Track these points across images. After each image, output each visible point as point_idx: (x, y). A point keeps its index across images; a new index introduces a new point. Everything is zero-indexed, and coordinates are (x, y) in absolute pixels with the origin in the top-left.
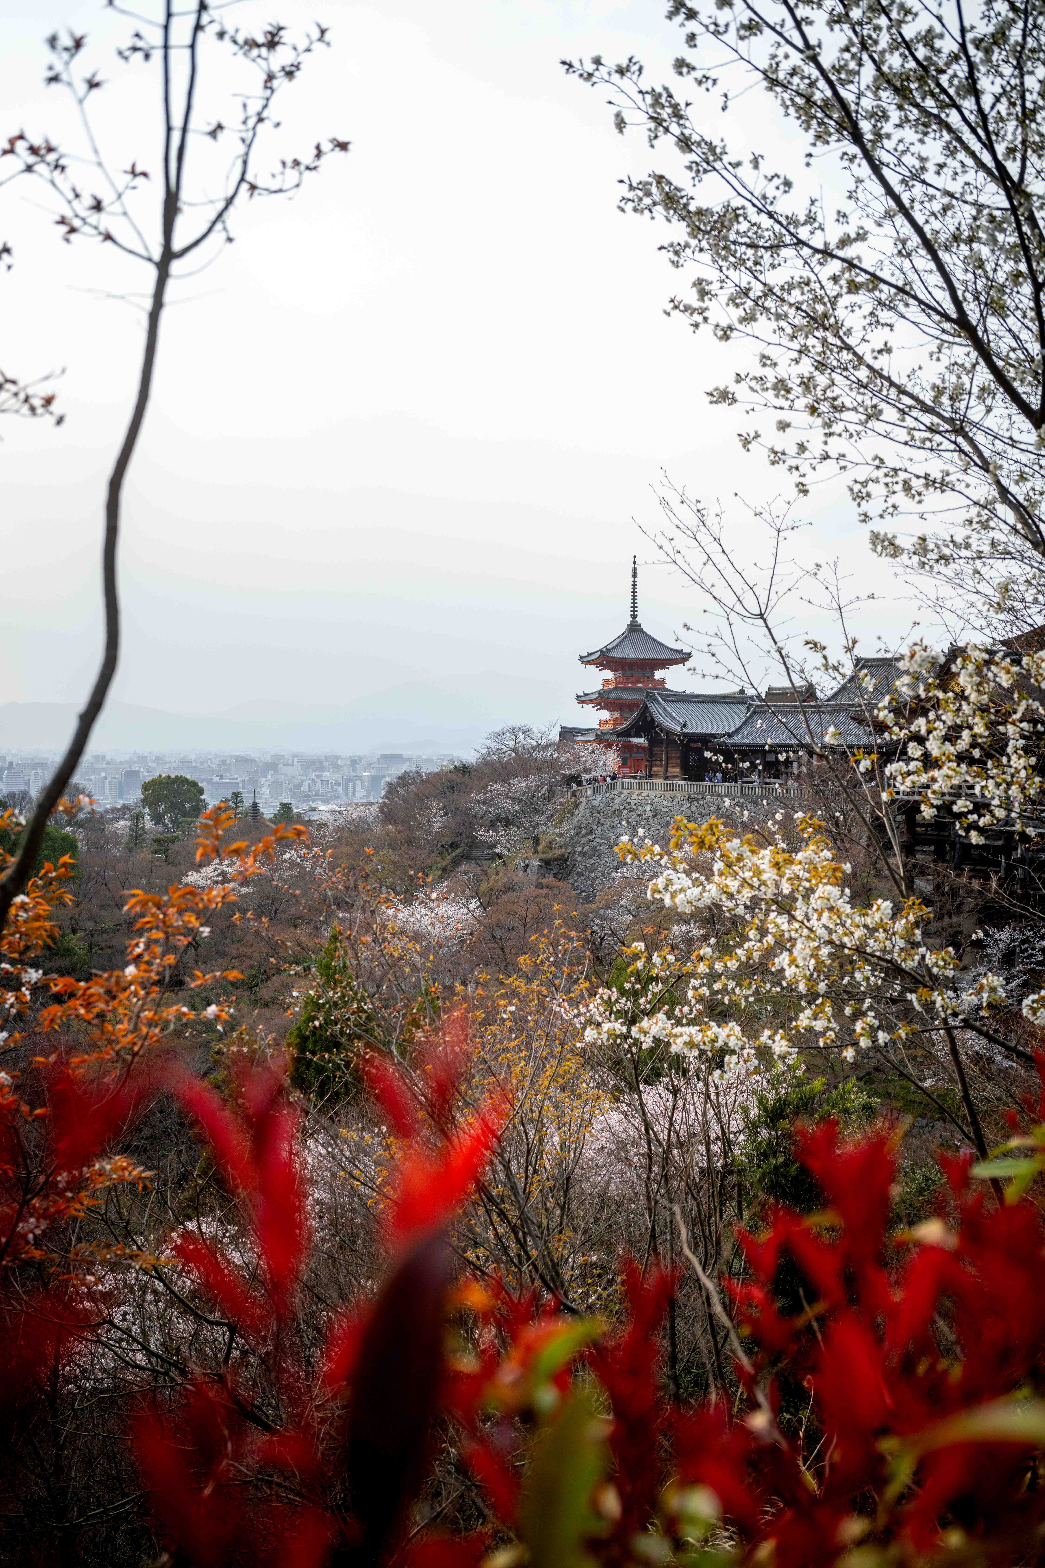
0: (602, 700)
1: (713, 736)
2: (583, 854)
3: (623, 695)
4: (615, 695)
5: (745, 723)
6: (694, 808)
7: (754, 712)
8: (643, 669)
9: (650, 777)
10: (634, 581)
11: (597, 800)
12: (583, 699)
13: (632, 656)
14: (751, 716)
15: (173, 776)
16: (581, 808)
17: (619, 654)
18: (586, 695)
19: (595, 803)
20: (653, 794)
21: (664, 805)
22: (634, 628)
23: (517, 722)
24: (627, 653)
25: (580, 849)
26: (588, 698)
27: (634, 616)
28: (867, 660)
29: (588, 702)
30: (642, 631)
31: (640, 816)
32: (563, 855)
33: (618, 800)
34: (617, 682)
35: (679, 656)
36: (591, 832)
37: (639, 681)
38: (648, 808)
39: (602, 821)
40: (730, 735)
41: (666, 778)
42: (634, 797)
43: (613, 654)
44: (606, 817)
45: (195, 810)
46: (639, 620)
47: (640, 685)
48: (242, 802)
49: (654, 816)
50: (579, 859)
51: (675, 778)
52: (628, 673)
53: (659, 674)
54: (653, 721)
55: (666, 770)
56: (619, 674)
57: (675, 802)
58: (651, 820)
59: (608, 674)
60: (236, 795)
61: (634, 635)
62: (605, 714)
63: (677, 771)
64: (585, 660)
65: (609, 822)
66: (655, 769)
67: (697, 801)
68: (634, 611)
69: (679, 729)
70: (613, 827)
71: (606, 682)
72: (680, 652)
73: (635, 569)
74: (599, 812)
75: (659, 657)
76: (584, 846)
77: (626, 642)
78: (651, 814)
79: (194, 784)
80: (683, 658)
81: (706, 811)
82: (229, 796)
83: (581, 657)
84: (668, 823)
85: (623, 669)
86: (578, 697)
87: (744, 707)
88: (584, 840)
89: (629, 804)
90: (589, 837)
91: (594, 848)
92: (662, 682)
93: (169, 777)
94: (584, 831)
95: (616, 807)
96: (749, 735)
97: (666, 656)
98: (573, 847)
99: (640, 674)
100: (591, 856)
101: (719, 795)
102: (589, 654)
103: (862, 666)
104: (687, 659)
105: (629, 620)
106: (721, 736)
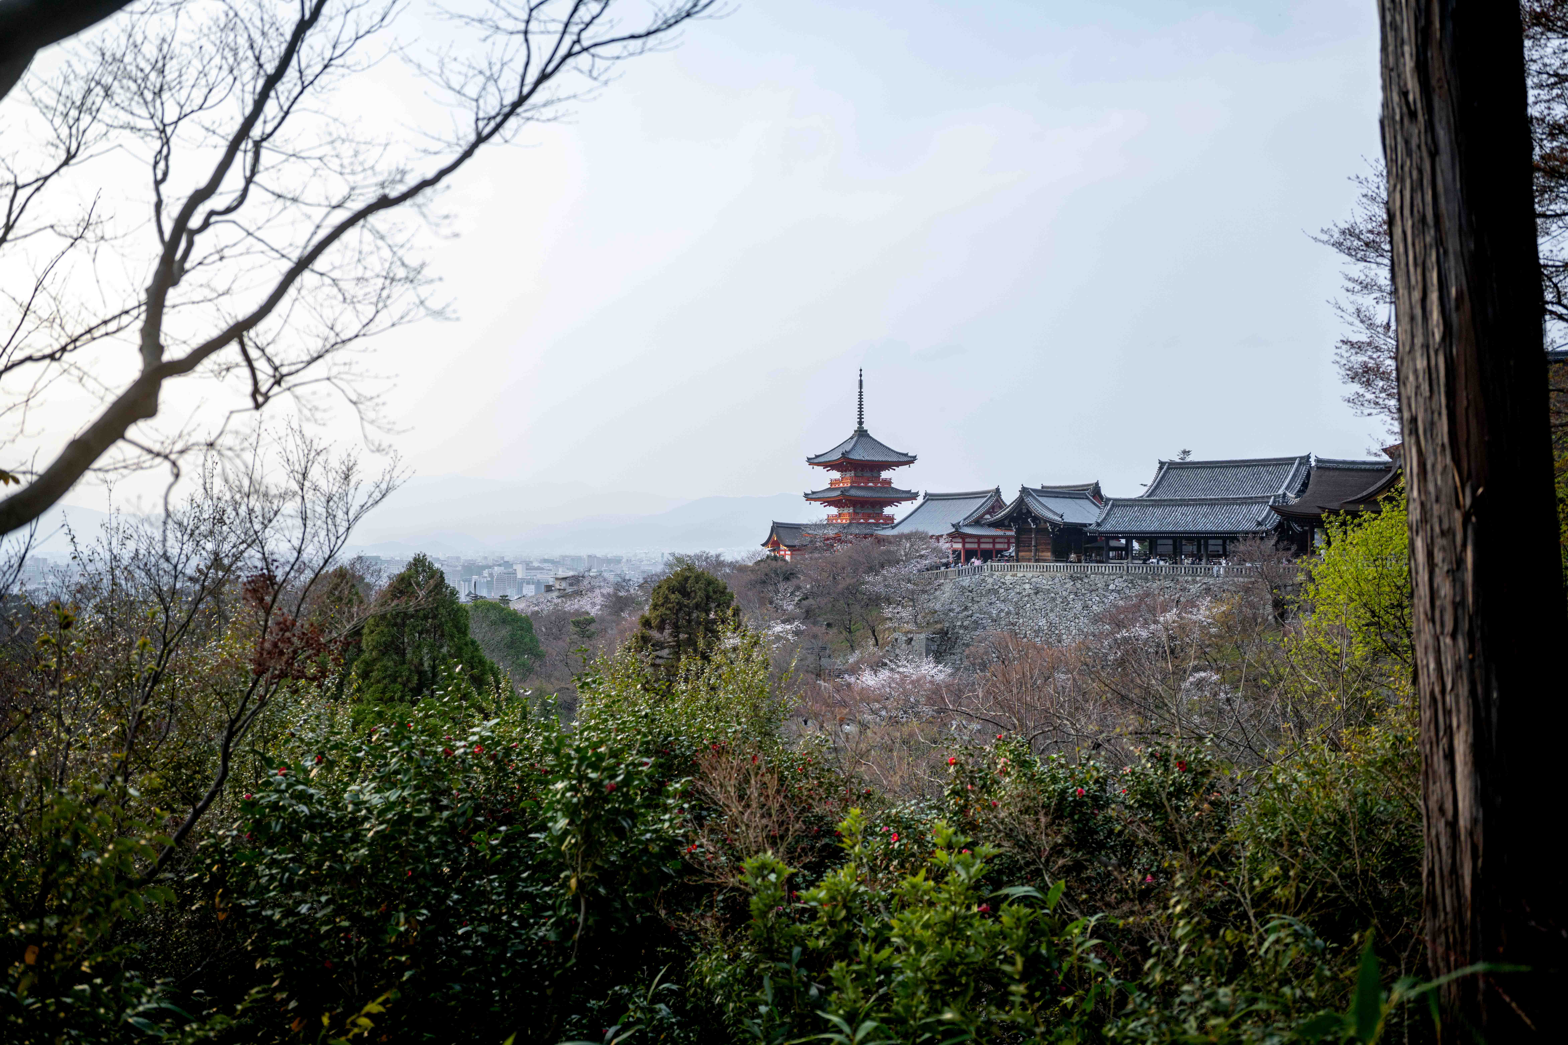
1: (1085, 525)
2: (963, 627)
3: (851, 493)
6: (1078, 586)
7: (1113, 505)
8: (872, 470)
9: (1021, 561)
10: (861, 392)
11: (966, 581)
12: (810, 497)
13: (862, 458)
14: (1111, 509)
17: (856, 456)
18: (813, 493)
20: (1030, 575)
21: (1044, 583)
22: (861, 433)
24: (859, 455)
25: (959, 623)
26: (817, 495)
27: (861, 423)
28: (1172, 463)
29: (815, 500)
30: (868, 436)
31: (1019, 593)
32: (942, 629)
33: (990, 580)
34: (845, 482)
35: (906, 459)
36: (966, 608)
37: (869, 481)
38: (1027, 586)
39: (977, 599)
40: (1098, 525)
41: (1038, 561)
42: (1008, 577)
43: (851, 456)
44: (981, 595)
46: (865, 426)
47: (871, 484)
49: (1036, 593)
50: (961, 632)
51: (1045, 561)
52: (860, 474)
53: (885, 475)
54: (1029, 512)
55: (1035, 555)
56: (849, 474)
57: (1057, 580)
59: (837, 475)
61: (863, 439)
62: (835, 510)
63: (1048, 555)
64: (811, 461)
65: (985, 600)
67: (1081, 579)
68: (861, 418)
69: (1059, 519)
70: (991, 604)
71: (835, 482)
72: (906, 455)
73: (861, 381)
74: (971, 592)
75: (886, 459)
76: (962, 621)
77: (858, 446)
78: (1031, 591)
80: (909, 460)
81: (1093, 588)
83: (809, 459)
88: (961, 615)
89: (1003, 583)
90: (965, 613)
91: (975, 622)
92: (888, 482)
94: (958, 608)
95: (989, 586)
97: (895, 459)
98: (951, 621)
99: (868, 474)
100: (975, 629)
101: (1103, 574)
102: (817, 457)
103: (1168, 469)
104: (912, 462)
105: (856, 426)
106: (1090, 525)
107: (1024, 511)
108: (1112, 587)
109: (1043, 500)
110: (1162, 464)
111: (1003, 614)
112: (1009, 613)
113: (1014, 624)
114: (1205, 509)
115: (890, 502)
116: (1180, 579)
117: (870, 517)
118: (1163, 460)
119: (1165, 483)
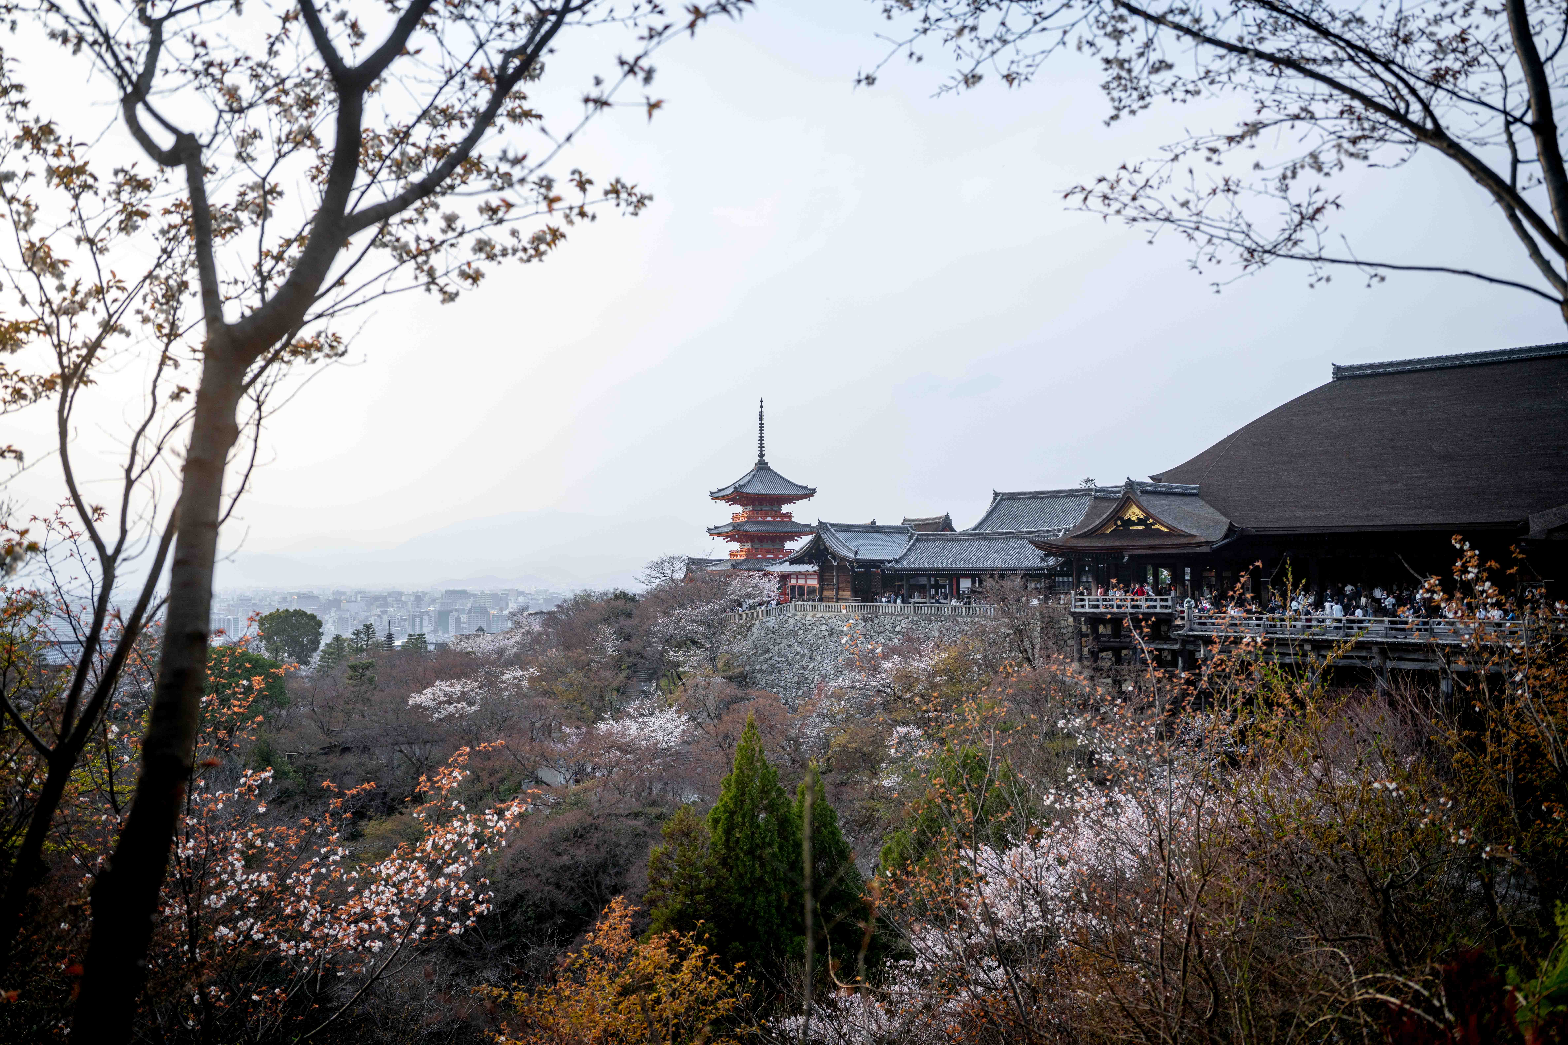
0: (735, 533)
1: (882, 562)
2: (761, 671)
3: (755, 528)
4: (747, 527)
5: (909, 550)
6: (869, 627)
7: (917, 541)
8: (771, 504)
9: (821, 600)
10: (761, 424)
11: (771, 622)
12: (714, 532)
13: (763, 491)
14: (914, 544)
15: (291, 610)
16: (754, 629)
17: (748, 490)
18: (716, 528)
19: (770, 625)
20: (827, 615)
21: (839, 624)
22: (762, 466)
23: (671, 553)
24: (757, 488)
25: (758, 667)
26: (720, 530)
27: (761, 456)
28: (1004, 494)
29: (718, 535)
30: (769, 468)
31: (815, 635)
32: (742, 673)
33: (792, 621)
34: (747, 516)
35: (804, 492)
36: (768, 651)
37: (767, 515)
38: (823, 628)
39: (778, 641)
40: (897, 561)
41: (838, 600)
42: (809, 618)
43: (745, 490)
44: (782, 637)
45: (313, 643)
46: (766, 459)
47: (769, 519)
48: (373, 633)
49: (830, 635)
50: (759, 676)
51: (846, 600)
52: (758, 508)
53: (785, 508)
55: (837, 594)
56: (749, 508)
57: (850, 622)
58: (827, 639)
59: (738, 509)
60: (368, 627)
61: (763, 473)
62: (735, 546)
63: (848, 594)
64: (716, 496)
65: (785, 642)
66: (825, 593)
67: (872, 620)
68: (761, 451)
69: (852, 556)
70: (789, 646)
71: (735, 516)
72: (806, 488)
73: (761, 413)
74: (774, 633)
75: (786, 493)
76: (762, 664)
77: (755, 479)
78: (826, 633)
79: (313, 617)
80: (808, 493)
81: (881, 629)
83: (712, 493)
85: (753, 503)
86: (709, 530)
87: (907, 537)
88: (761, 659)
89: (804, 624)
90: (766, 656)
91: (773, 666)
92: (789, 516)
93: (287, 611)
94: (760, 651)
95: (791, 628)
96: (916, 560)
97: (793, 492)
98: (751, 665)
99: (768, 508)
100: (771, 674)
101: (893, 614)
102: (720, 491)
103: (1001, 500)
104: (812, 495)
105: (757, 459)
106: (889, 562)
107: (822, 547)
108: (898, 629)
109: (841, 536)
110: (996, 494)
111: (798, 657)
112: (803, 656)
113: (805, 668)
114: (1001, 544)
115: (791, 537)
116: (960, 619)
117: (768, 552)
118: (998, 491)
119: (994, 516)
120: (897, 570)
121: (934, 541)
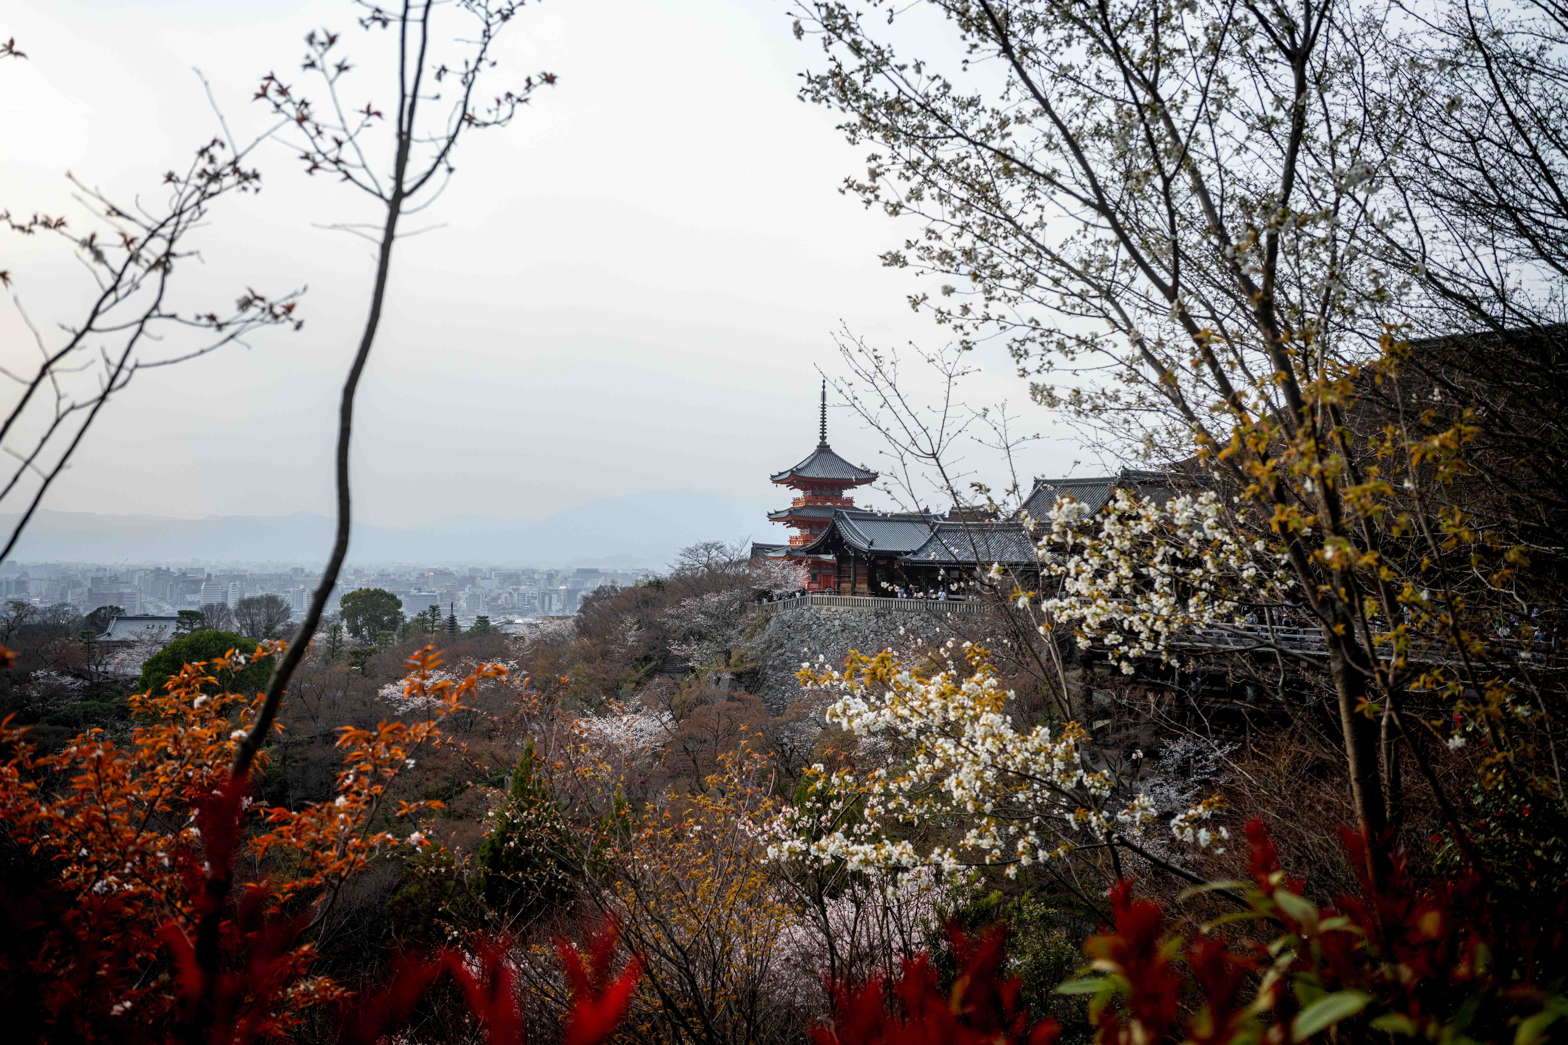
0: (792, 518)
1: (899, 553)
2: (773, 667)
3: (813, 514)
4: (805, 513)
5: (929, 541)
6: (881, 623)
7: (938, 531)
8: (832, 489)
9: (839, 593)
10: (823, 406)
11: (788, 615)
12: (774, 517)
13: (821, 475)
14: (935, 535)
15: (371, 590)
16: (772, 623)
17: (809, 474)
18: (776, 513)
19: (786, 618)
20: (841, 609)
21: (852, 620)
22: (824, 449)
23: (711, 540)
24: (816, 472)
25: (770, 663)
26: (779, 516)
27: (823, 438)
28: (1044, 482)
29: (778, 520)
30: (830, 452)
31: (828, 630)
32: (754, 669)
33: (807, 615)
34: (807, 501)
35: (866, 476)
36: (781, 646)
37: (828, 500)
38: (837, 622)
39: (792, 636)
40: (915, 553)
41: (854, 593)
42: (823, 612)
43: (803, 474)
44: (796, 631)
46: (828, 441)
47: (829, 504)
48: (439, 615)
49: (843, 631)
50: (770, 672)
51: (863, 594)
52: (817, 493)
53: (847, 493)
54: (841, 538)
55: (854, 586)
56: (809, 493)
57: (863, 618)
58: (839, 635)
59: (799, 493)
60: (434, 609)
61: (824, 456)
62: (796, 532)
63: (865, 586)
64: (776, 480)
65: (799, 637)
66: (843, 585)
67: (884, 616)
68: (823, 433)
69: (865, 547)
70: (802, 641)
71: (796, 501)
72: (867, 472)
73: (824, 393)
74: (789, 627)
75: (848, 477)
76: (774, 659)
77: (816, 462)
78: (839, 629)
79: (392, 597)
80: (870, 478)
81: (892, 626)
82: (427, 609)
83: (772, 477)
84: (856, 637)
85: (813, 488)
86: (769, 515)
87: (928, 526)
88: (775, 654)
89: (818, 618)
90: (779, 651)
91: (785, 662)
92: (850, 501)
93: (367, 590)
94: (774, 645)
95: (805, 622)
96: (934, 552)
97: (854, 476)
98: (764, 660)
99: (829, 493)
100: (782, 670)
102: (780, 474)
103: (1041, 487)
104: (874, 479)
105: (818, 442)
106: (907, 553)
107: (837, 537)
108: (909, 626)
109: (858, 525)
111: (809, 654)
112: (814, 653)
118: (1041, 478)
119: (1028, 506)
120: (913, 562)
121: (955, 532)
